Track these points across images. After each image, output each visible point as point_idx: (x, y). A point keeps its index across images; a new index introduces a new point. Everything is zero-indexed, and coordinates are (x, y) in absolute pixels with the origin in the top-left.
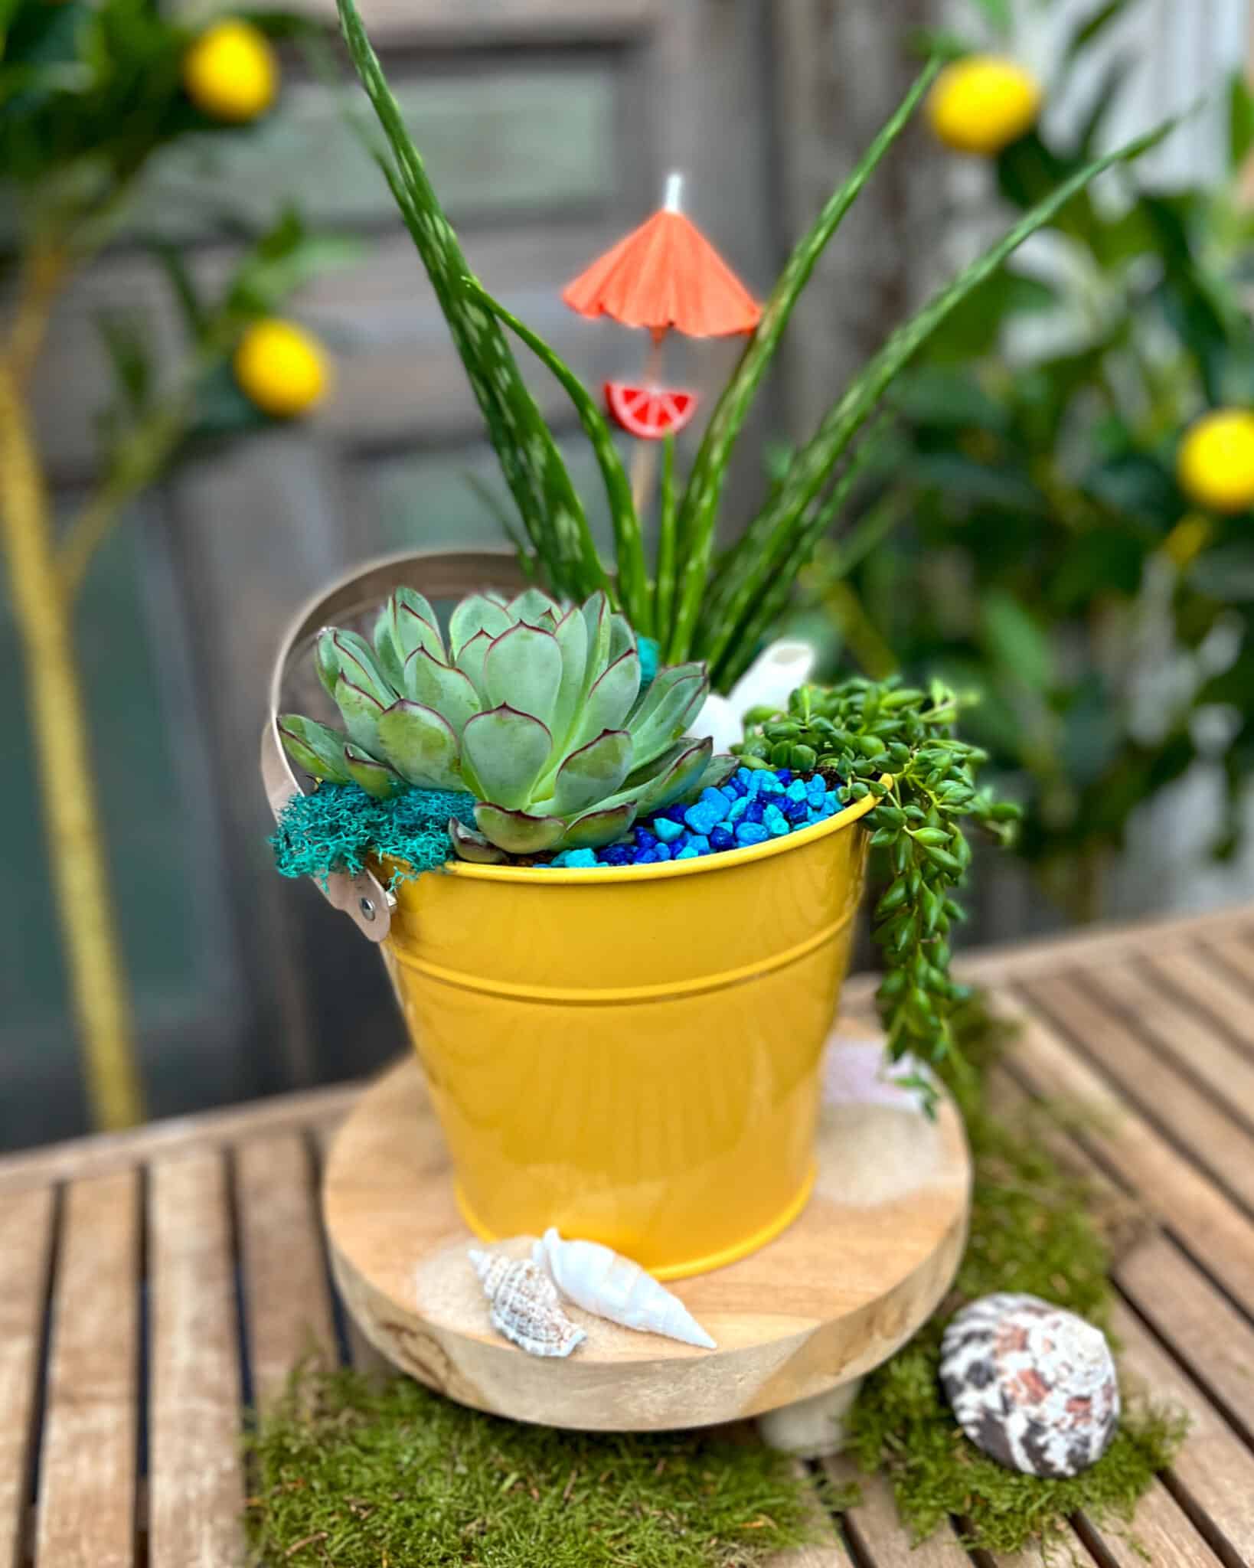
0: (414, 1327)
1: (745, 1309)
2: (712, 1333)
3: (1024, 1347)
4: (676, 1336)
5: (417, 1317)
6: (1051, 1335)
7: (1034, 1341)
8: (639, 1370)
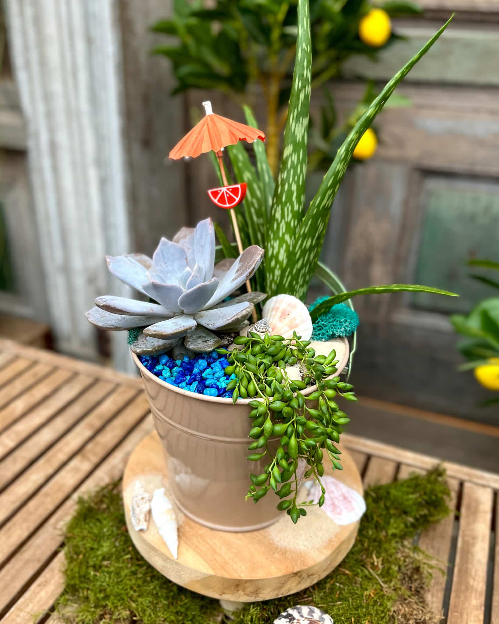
4: (168, 546)
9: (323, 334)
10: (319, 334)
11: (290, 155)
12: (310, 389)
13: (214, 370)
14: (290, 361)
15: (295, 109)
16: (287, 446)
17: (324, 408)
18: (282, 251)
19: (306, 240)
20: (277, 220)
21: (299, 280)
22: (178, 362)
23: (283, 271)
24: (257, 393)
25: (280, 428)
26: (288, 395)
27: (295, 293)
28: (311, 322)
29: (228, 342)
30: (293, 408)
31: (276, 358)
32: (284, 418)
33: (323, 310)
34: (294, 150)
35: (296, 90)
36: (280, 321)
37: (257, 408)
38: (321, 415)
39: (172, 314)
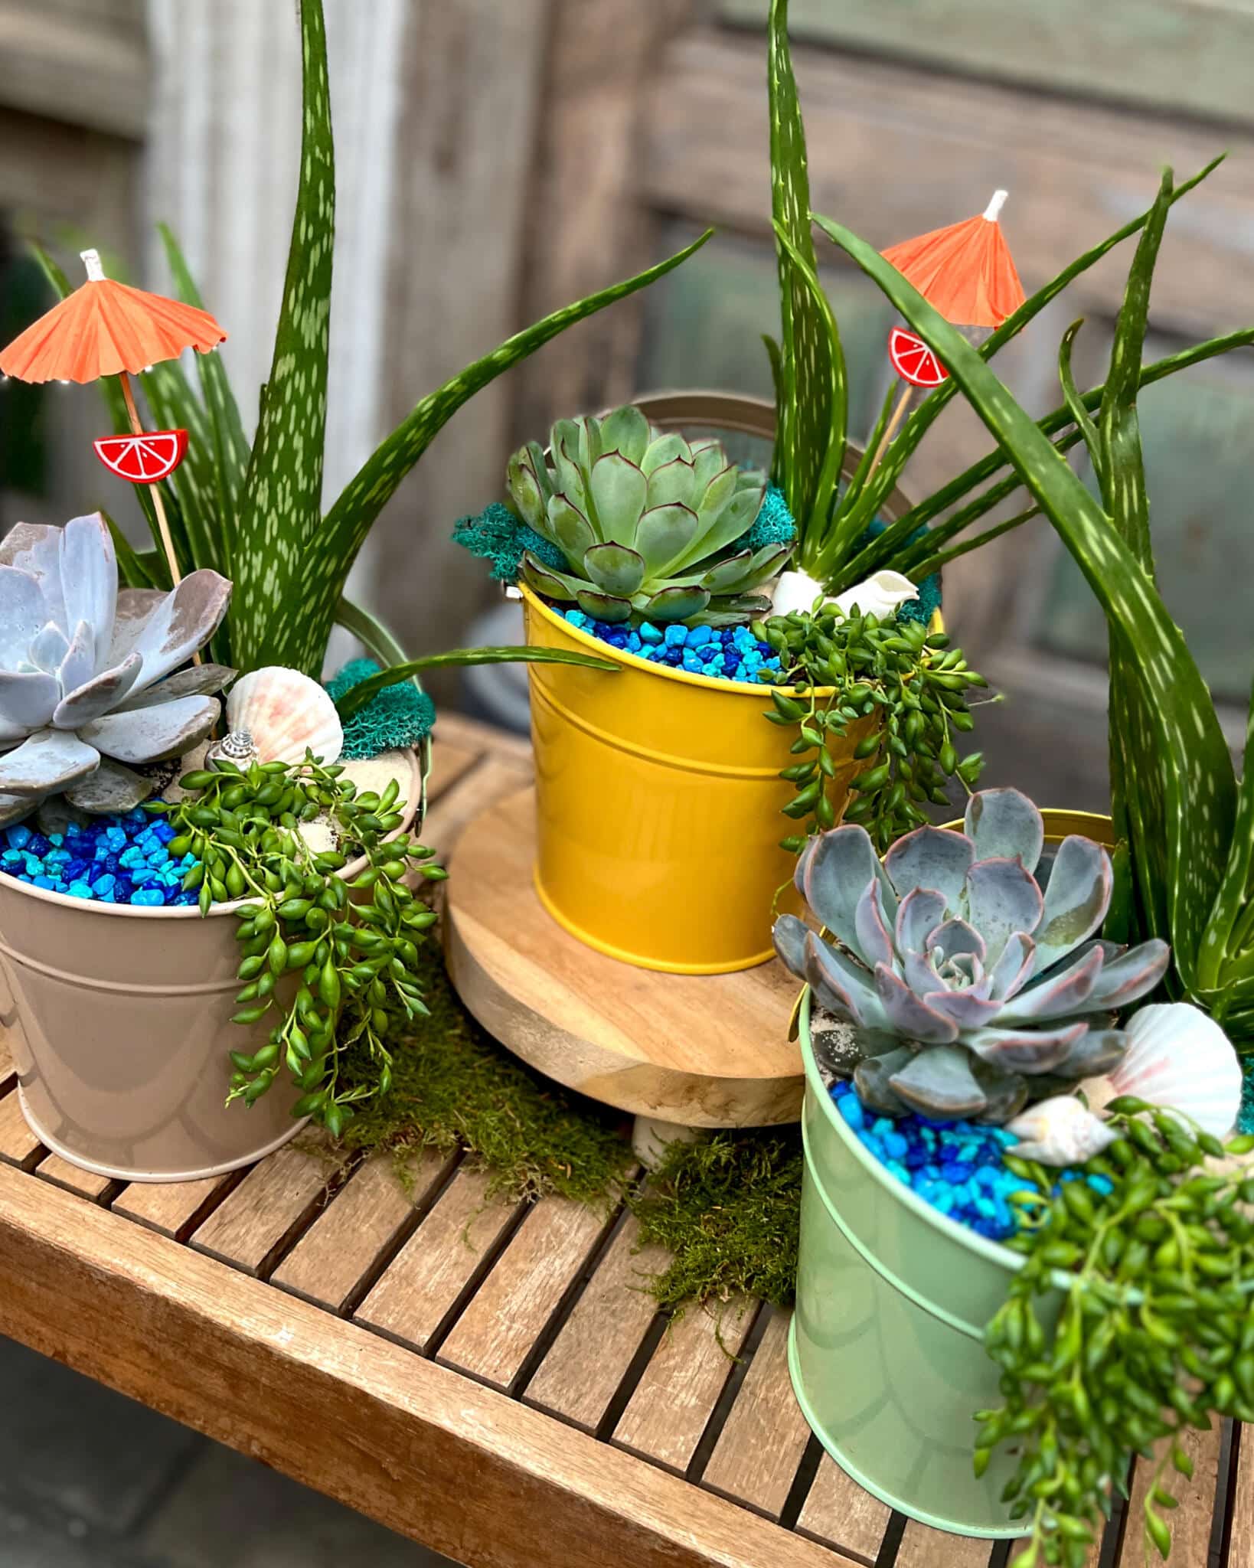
9: (365, 746)
10: (357, 746)
11: (289, 375)
12: (353, 866)
13: (145, 848)
14: (307, 812)
15: (299, 282)
16: (316, 987)
17: (385, 900)
18: (270, 575)
19: (326, 559)
20: (260, 509)
21: (309, 638)
22: (57, 839)
23: (273, 619)
24: (246, 888)
25: (299, 951)
26: (316, 884)
27: (299, 665)
28: (339, 723)
29: (162, 783)
30: (326, 909)
31: (276, 809)
32: (307, 930)
33: (362, 699)
34: (299, 367)
35: (302, 242)
36: (272, 725)
37: (253, 919)
38: (382, 915)
39: (24, 733)
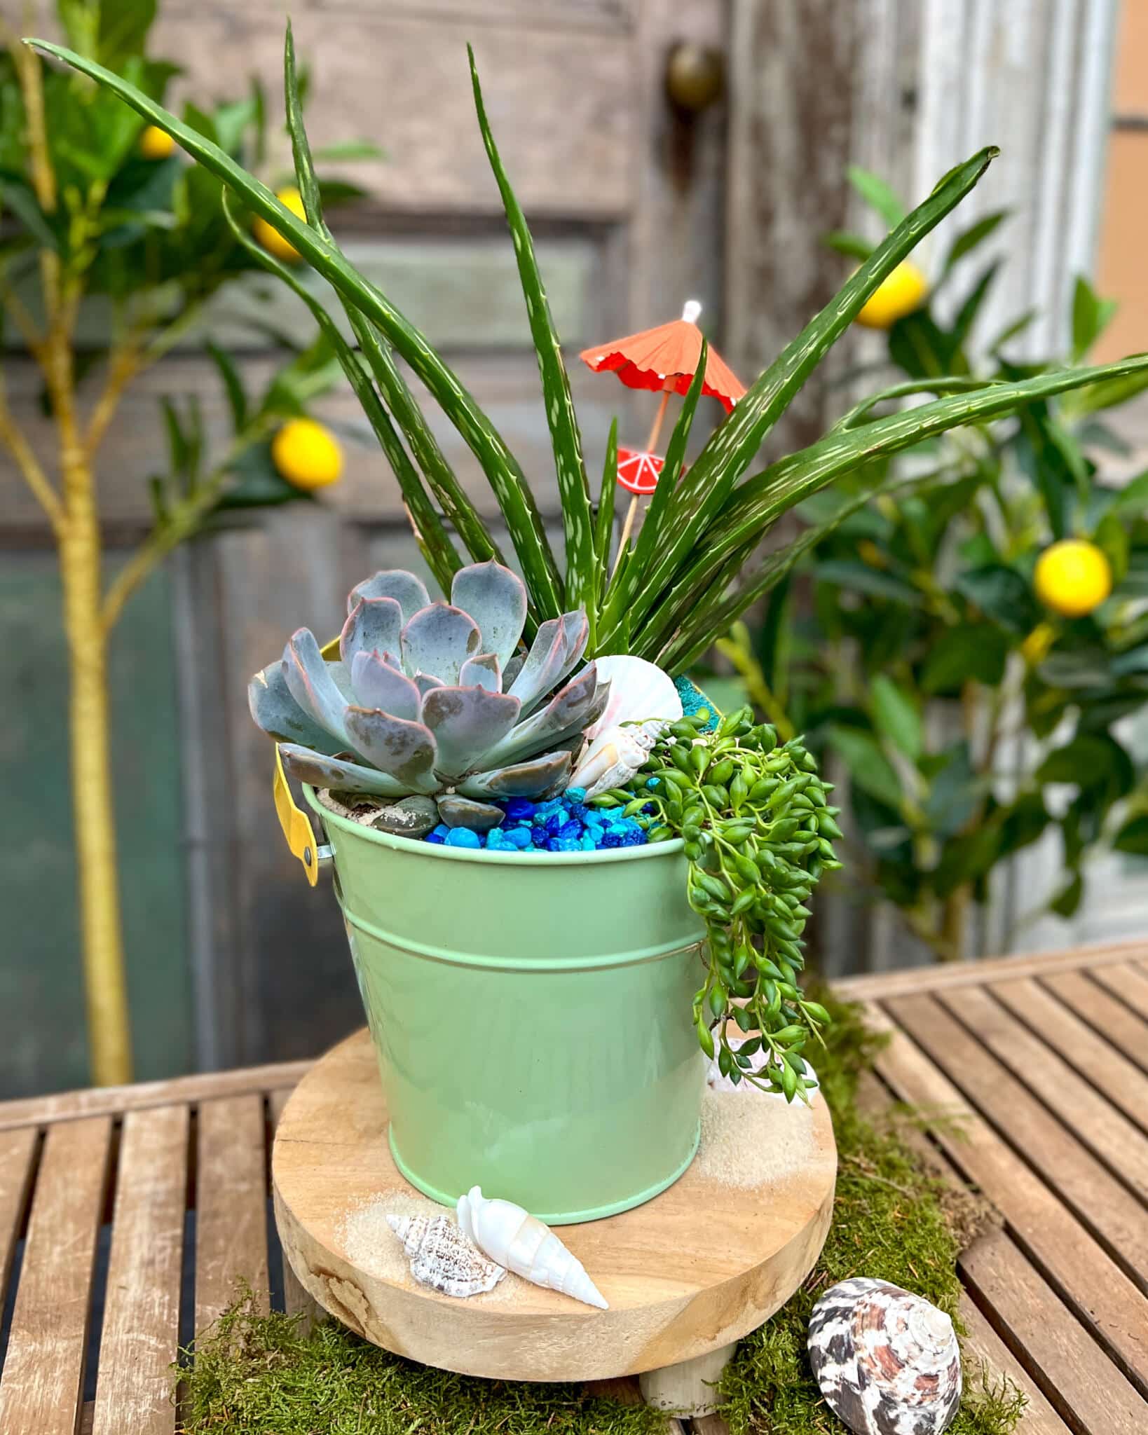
0: (341, 1274)
1: (636, 1272)
2: (604, 1294)
3: (881, 1326)
4: (572, 1294)
5: (344, 1263)
6: (904, 1314)
7: (889, 1321)
8: (538, 1323)
